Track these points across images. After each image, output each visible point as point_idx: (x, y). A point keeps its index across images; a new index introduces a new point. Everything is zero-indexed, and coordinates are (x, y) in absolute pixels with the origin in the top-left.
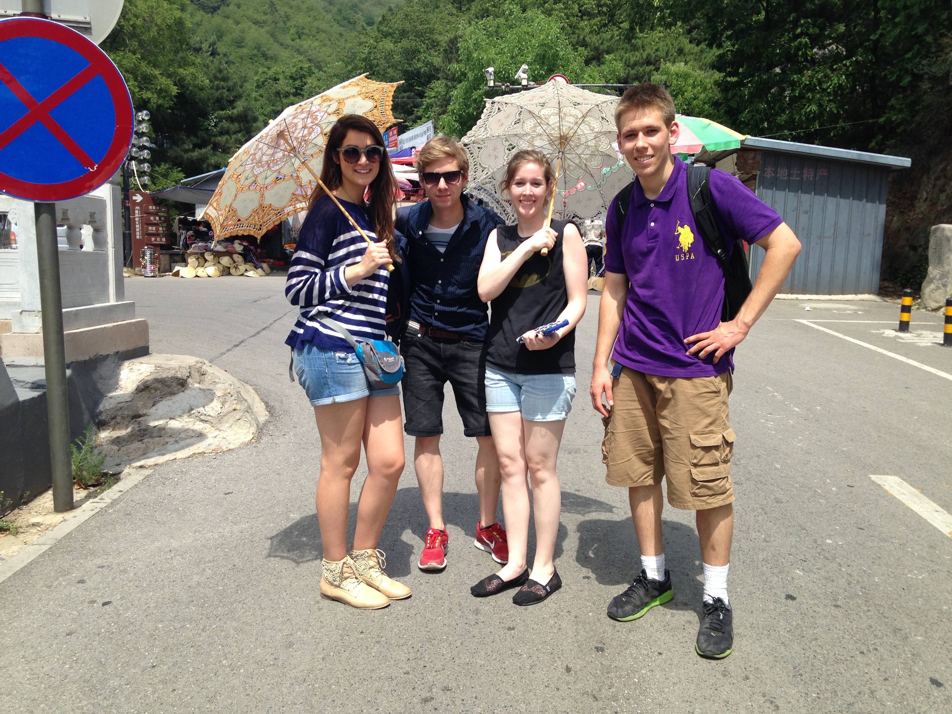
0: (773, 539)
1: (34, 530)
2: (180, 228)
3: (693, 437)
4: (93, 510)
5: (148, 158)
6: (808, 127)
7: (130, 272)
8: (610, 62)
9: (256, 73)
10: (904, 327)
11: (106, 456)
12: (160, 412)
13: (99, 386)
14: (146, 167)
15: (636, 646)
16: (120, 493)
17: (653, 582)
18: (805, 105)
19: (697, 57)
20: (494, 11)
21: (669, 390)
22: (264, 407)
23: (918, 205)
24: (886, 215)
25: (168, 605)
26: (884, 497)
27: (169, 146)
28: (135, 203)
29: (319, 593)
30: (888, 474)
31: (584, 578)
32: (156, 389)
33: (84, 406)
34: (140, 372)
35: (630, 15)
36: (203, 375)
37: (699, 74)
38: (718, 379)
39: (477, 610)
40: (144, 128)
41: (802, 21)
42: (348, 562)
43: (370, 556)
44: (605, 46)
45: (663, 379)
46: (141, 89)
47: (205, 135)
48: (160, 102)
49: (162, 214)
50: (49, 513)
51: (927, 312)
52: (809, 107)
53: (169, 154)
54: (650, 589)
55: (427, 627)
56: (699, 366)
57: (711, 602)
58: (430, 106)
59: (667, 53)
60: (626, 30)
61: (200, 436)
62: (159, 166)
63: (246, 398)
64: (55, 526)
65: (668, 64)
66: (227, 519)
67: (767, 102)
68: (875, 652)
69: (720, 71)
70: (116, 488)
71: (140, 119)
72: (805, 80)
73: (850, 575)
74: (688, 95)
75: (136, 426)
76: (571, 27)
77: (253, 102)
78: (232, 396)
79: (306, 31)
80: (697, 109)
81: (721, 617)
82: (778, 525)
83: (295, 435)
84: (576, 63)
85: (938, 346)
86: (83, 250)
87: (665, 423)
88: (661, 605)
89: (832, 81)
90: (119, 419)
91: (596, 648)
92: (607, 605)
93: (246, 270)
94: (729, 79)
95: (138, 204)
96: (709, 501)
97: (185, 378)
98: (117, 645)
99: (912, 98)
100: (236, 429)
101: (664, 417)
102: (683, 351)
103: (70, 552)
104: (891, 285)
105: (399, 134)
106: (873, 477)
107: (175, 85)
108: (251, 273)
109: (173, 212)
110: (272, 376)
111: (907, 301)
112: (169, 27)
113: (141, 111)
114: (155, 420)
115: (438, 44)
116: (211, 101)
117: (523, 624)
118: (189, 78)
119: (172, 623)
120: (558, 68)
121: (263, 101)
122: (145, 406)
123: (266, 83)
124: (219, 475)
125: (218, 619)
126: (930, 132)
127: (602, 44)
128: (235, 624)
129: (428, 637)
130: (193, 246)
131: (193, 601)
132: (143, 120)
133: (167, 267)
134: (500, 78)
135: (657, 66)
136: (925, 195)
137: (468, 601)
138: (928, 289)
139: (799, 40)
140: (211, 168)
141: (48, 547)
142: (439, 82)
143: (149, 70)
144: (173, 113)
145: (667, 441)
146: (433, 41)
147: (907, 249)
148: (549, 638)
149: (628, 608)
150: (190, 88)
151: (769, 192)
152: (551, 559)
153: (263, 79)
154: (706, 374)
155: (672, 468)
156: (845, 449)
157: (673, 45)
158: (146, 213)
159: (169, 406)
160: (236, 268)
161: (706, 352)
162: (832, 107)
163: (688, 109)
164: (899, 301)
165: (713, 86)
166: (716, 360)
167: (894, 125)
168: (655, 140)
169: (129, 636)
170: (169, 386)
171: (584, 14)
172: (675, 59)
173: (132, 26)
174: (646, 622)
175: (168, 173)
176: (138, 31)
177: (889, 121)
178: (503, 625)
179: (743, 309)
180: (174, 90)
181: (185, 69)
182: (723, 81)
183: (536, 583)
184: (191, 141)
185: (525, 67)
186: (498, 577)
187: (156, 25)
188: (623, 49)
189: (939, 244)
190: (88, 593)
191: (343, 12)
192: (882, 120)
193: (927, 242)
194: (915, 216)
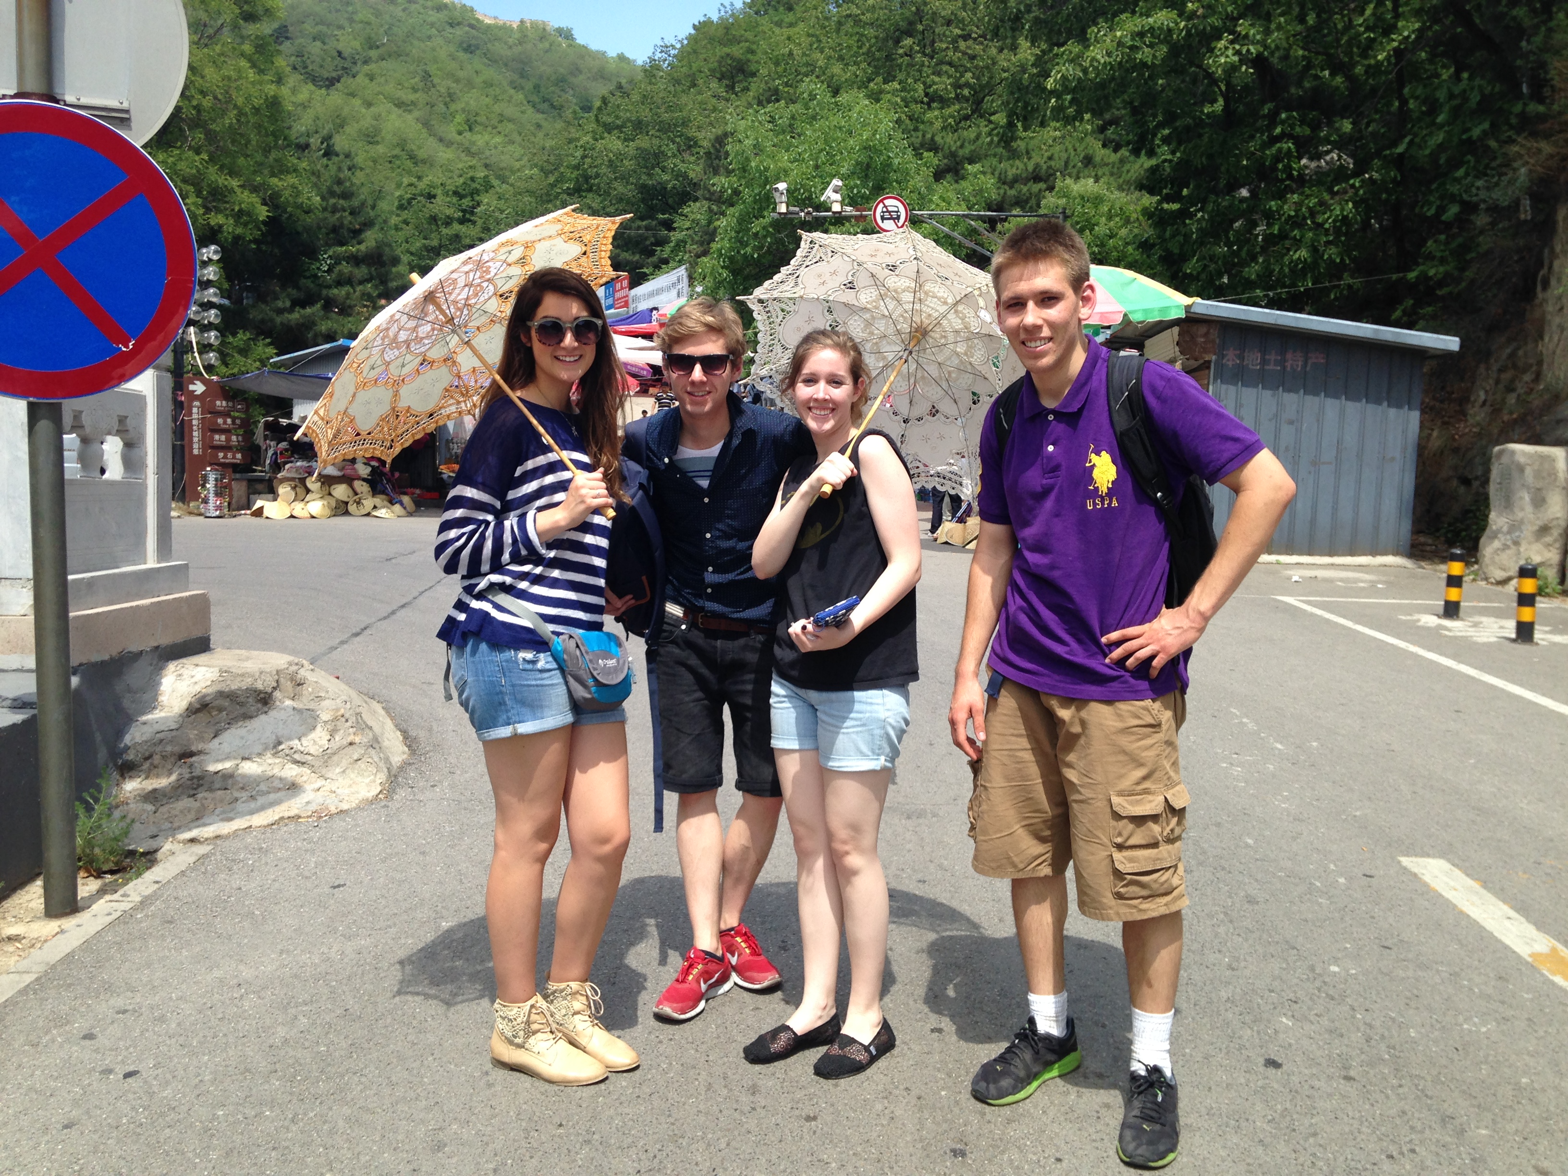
0: (1243, 964)
1: (10, 948)
2: (266, 438)
3: (1115, 800)
4: (109, 914)
5: (217, 321)
6: (1294, 285)
7: (180, 508)
8: (975, 177)
9: (399, 185)
10: (1451, 610)
11: (133, 821)
12: (226, 747)
13: (126, 703)
14: (212, 336)
15: (1019, 1148)
16: (157, 886)
17: (1048, 1038)
18: (1289, 250)
19: (1115, 170)
20: (788, 92)
21: (1077, 721)
22: (401, 738)
23: (1471, 412)
24: (1421, 427)
25: (234, 1077)
26: (1422, 894)
27: (251, 301)
28: (192, 396)
29: (489, 1058)
30: (1428, 855)
31: (932, 1031)
32: (220, 710)
33: (98, 737)
34: (194, 680)
35: (1008, 103)
36: (299, 685)
37: (1119, 198)
38: (1157, 705)
39: (754, 1086)
40: (211, 273)
41: (1283, 116)
42: (538, 1005)
43: (574, 994)
44: (966, 151)
45: (1068, 701)
46: (208, 210)
47: (312, 286)
48: (239, 231)
49: (237, 414)
50: (35, 919)
51: (1489, 586)
52: (1296, 251)
53: (251, 316)
54: (1043, 1051)
55: (669, 1116)
56: (1126, 682)
57: (1143, 1073)
58: (680, 245)
59: (1067, 163)
60: (1002, 127)
61: (293, 788)
62: (234, 335)
63: (370, 723)
64: (46, 941)
65: (1068, 181)
66: (335, 930)
67: (1229, 244)
68: (1412, 1155)
69: (1151, 192)
70: (150, 876)
71: (205, 258)
72: (1289, 210)
73: (1371, 1026)
74: (1101, 229)
75: (185, 772)
76: (911, 120)
77: (393, 232)
78: (347, 721)
79: (482, 119)
80: (1115, 254)
81: (1160, 1099)
82: (1251, 942)
83: (452, 787)
84: (919, 178)
85: (1507, 643)
86: (106, 476)
87: (1071, 775)
88: (1060, 1076)
89: (1331, 211)
90: (157, 759)
91: (952, 1151)
92: (971, 1077)
93: (375, 507)
94: (1165, 206)
95: (197, 398)
96: (1144, 906)
97: (269, 690)
98: (148, 1145)
99: (1460, 240)
100: (352, 776)
101: (1070, 766)
102: (1100, 657)
103: (70, 985)
104: (1430, 541)
105: (631, 288)
106: (1405, 861)
107: (264, 203)
108: (382, 512)
109: (256, 410)
110: (414, 687)
111: (1456, 568)
112: (257, 110)
113: (206, 246)
114: (218, 761)
115: (696, 143)
116: (324, 230)
117: (831, 1110)
118: (287, 193)
119: (241, 1108)
120: (891, 184)
121: (408, 230)
122: (201, 738)
123: (414, 202)
124: (323, 854)
125: (318, 1101)
126: (1490, 294)
127: (962, 147)
128: (346, 1111)
129: (671, 1133)
130: (287, 466)
131: (276, 1071)
132: (210, 260)
133: (244, 500)
134: (797, 200)
135: (1050, 183)
136: (1482, 396)
137: (740, 1071)
138: (1489, 549)
139: (1278, 145)
140: (320, 340)
141: (33, 977)
142: (698, 204)
143: (222, 180)
144: (258, 248)
145: (1074, 805)
146: (689, 139)
147: (1455, 483)
148: (875, 1134)
149: (1005, 1083)
150: (289, 209)
151: (1232, 389)
152: (878, 998)
153: (409, 196)
154: (1138, 696)
155: (1082, 849)
156: (1358, 813)
157: (1075, 150)
158: (210, 413)
159: (242, 738)
160: (358, 503)
161: (1137, 659)
162: (1332, 253)
163: (1100, 253)
164: (1443, 567)
165: (1141, 218)
166: (1154, 673)
167: (1431, 283)
168: (1055, 313)
169: (167, 1131)
170: (242, 704)
171: (932, 100)
172: (1079, 172)
173: (195, 107)
174: (1036, 1107)
175: (249, 346)
176: (205, 116)
177: (1424, 278)
178: (797, 1112)
179: (1198, 589)
180: (263, 213)
181: (281, 179)
182: (1156, 208)
183: (852, 1041)
184: (288, 296)
185: (837, 182)
186: (788, 1028)
187: (235, 106)
188: (995, 155)
189: (1507, 476)
190: (99, 1056)
191: (543, 89)
192: (1412, 275)
193: (1488, 471)
194: (1467, 430)
